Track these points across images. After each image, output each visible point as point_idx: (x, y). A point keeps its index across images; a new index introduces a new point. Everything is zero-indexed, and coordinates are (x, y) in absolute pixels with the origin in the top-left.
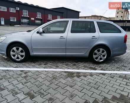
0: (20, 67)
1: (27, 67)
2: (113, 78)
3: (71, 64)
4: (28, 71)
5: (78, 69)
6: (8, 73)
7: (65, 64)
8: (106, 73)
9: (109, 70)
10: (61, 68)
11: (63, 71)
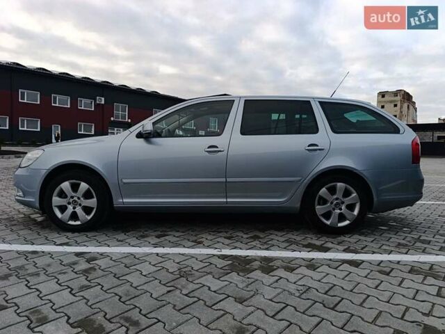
0: (77, 244)
1: (100, 244)
2: (388, 274)
3: (245, 236)
4: (101, 255)
5: (267, 249)
6: (34, 260)
7: (225, 234)
8: (363, 261)
9: (374, 253)
10: (209, 247)
11: (214, 255)
